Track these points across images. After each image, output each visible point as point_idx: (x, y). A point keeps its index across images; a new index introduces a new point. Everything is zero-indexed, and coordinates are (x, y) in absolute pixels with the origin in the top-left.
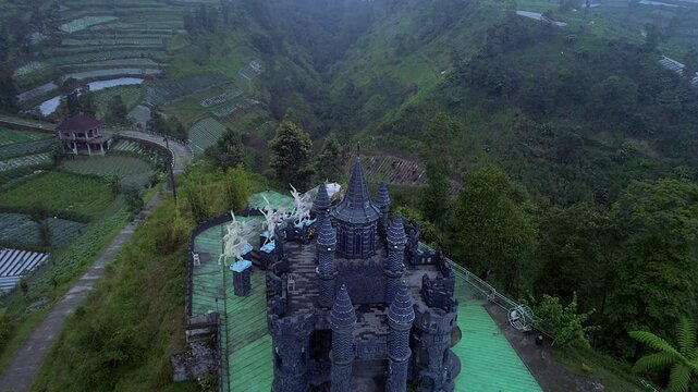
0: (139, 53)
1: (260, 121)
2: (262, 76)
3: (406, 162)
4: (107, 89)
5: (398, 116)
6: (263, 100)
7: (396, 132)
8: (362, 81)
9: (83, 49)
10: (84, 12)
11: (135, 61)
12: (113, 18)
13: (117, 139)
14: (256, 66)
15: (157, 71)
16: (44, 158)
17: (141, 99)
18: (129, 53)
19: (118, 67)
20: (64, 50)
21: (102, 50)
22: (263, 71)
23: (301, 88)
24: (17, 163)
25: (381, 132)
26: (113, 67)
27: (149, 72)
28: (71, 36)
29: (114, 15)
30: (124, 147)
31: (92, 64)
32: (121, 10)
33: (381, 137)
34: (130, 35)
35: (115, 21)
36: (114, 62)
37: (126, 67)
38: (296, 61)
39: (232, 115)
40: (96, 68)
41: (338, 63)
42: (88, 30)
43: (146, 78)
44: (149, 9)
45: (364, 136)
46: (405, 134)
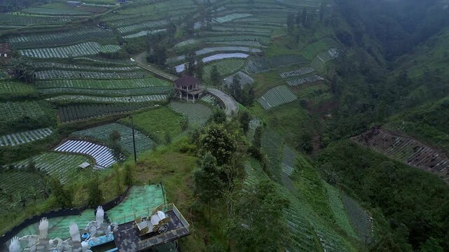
0: (253, 38)
1: (320, 92)
2: (335, 61)
3: (428, 149)
4: (225, 59)
5: (432, 108)
6: (328, 78)
7: (426, 122)
8: (415, 73)
9: (224, 33)
10: (234, 11)
11: (249, 43)
12: (249, 15)
13: (205, 93)
14: (333, 53)
15: (259, 51)
16: (164, 98)
17: (242, 68)
18: (249, 37)
19: (238, 46)
20: (212, 33)
21: (234, 34)
22: (336, 56)
23: (365, 72)
24: (149, 99)
25: (411, 119)
26: (235, 46)
27: (254, 51)
28: (220, 25)
29: (251, 13)
30: (207, 99)
31: (224, 43)
32: (256, 10)
33: (411, 122)
34: (255, 26)
35: (251, 17)
36: (237, 43)
37: (242, 46)
38: (369, 51)
39: (300, 85)
40: (225, 45)
41: (404, 56)
42: (231, 22)
43: (252, 55)
44: (273, 10)
45: (396, 119)
46: (435, 125)
